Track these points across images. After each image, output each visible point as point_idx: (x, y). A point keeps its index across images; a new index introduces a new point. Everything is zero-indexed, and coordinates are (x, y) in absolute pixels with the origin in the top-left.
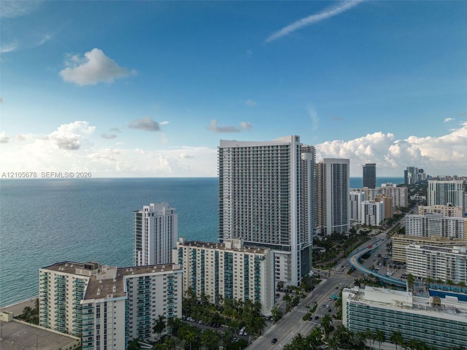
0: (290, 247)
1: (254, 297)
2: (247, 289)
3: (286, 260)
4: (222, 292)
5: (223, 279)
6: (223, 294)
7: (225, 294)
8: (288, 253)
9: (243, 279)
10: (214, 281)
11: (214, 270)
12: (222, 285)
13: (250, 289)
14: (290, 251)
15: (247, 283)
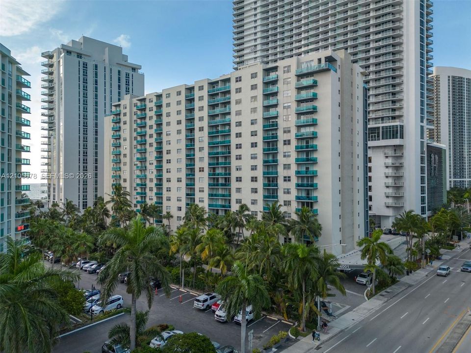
0: (402, 127)
1: (294, 205)
2: (271, 182)
3: (390, 161)
4: (203, 200)
5: (205, 164)
6: (205, 205)
7: (210, 206)
8: (397, 142)
9: (259, 150)
10: (183, 175)
11: (183, 145)
12: (202, 181)
13: (280, 181)
14: (402, 137)
15: (270, 163)
